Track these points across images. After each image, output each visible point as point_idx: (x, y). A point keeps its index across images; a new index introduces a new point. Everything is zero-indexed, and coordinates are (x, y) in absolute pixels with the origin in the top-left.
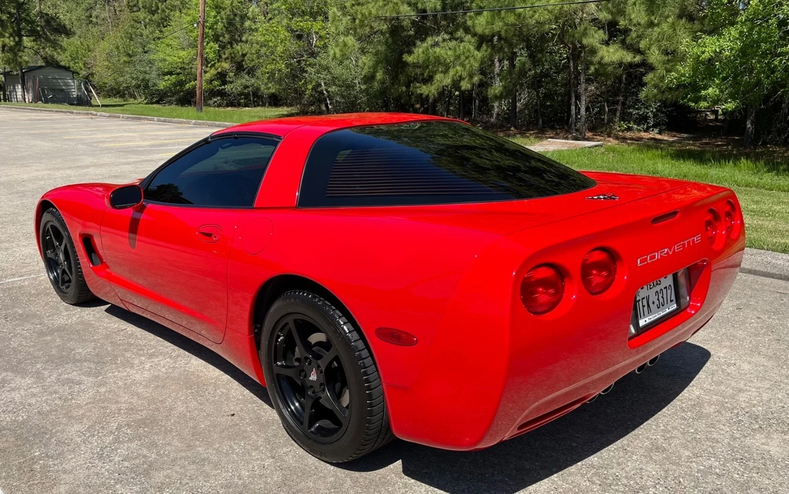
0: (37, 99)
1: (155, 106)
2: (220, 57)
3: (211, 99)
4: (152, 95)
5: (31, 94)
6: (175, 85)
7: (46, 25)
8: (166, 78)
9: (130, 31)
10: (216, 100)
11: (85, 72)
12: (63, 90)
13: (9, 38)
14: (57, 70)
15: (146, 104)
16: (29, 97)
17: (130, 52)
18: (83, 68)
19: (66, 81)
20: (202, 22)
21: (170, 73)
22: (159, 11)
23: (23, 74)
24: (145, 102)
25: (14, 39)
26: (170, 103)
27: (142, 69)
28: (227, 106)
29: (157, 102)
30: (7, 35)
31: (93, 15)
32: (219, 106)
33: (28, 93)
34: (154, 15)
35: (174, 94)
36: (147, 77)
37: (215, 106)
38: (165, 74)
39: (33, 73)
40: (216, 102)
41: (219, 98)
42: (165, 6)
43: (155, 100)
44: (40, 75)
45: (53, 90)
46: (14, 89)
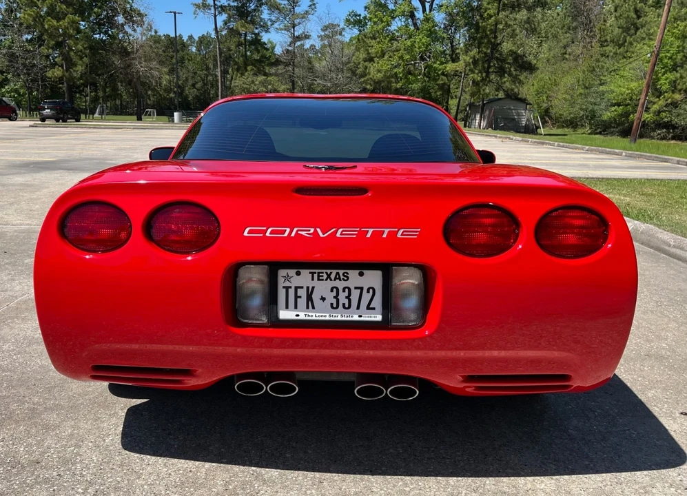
0: (489, 126)
1: (597, 136)
2: (675, 88)
3: (655, 131)
4: (597, 126)
5: (485, 122)
6: (621, 115)
7: (513, 62)
8: (613, 109)
9: (594, 65)
10: (659, 132)
11: (546, 105)
12: (514, 119)
13: (478, 74)
14: (514, 102)
15: (589, 134)
16: (483, 124)
17: (587, 85)
18: (545, 101)
19: (519, 111)
20: (656, 52)
21: (618, 105)
22: (626, 44)
23: (484, 105)
24: (589, 132)
25: (482, 75)
26: (612, 134)
27: (592, 100)
28: (673, 138)
29: (600, 133)
30: (477, 71)
31: (568, 52)
32: (663, 138)
33: (484, 120)
34: (620, 48)
35: (618, 125)
36: (596, 107)
37: (658, 139)
38: (614, 105)
39: (491, 104)
40: (659, 134)
41: (664, 130)
42: (634, 39)
43: (598, 131)
44: (496, 106)
45: (505, 119)
46: (475, 117)
